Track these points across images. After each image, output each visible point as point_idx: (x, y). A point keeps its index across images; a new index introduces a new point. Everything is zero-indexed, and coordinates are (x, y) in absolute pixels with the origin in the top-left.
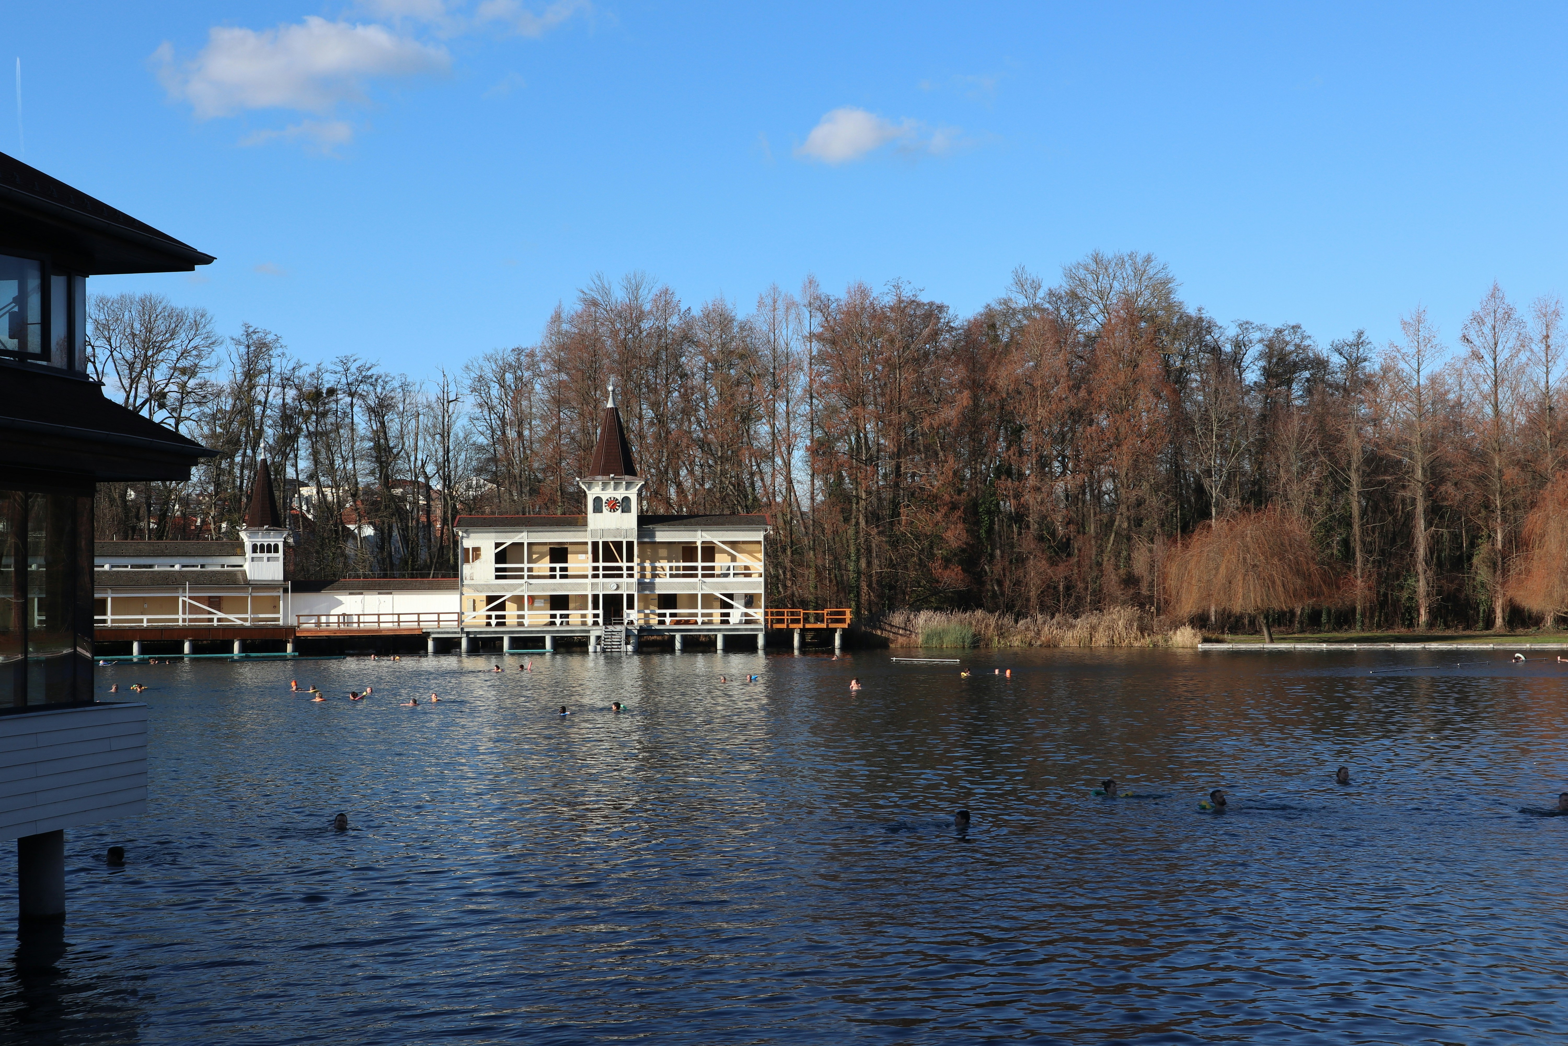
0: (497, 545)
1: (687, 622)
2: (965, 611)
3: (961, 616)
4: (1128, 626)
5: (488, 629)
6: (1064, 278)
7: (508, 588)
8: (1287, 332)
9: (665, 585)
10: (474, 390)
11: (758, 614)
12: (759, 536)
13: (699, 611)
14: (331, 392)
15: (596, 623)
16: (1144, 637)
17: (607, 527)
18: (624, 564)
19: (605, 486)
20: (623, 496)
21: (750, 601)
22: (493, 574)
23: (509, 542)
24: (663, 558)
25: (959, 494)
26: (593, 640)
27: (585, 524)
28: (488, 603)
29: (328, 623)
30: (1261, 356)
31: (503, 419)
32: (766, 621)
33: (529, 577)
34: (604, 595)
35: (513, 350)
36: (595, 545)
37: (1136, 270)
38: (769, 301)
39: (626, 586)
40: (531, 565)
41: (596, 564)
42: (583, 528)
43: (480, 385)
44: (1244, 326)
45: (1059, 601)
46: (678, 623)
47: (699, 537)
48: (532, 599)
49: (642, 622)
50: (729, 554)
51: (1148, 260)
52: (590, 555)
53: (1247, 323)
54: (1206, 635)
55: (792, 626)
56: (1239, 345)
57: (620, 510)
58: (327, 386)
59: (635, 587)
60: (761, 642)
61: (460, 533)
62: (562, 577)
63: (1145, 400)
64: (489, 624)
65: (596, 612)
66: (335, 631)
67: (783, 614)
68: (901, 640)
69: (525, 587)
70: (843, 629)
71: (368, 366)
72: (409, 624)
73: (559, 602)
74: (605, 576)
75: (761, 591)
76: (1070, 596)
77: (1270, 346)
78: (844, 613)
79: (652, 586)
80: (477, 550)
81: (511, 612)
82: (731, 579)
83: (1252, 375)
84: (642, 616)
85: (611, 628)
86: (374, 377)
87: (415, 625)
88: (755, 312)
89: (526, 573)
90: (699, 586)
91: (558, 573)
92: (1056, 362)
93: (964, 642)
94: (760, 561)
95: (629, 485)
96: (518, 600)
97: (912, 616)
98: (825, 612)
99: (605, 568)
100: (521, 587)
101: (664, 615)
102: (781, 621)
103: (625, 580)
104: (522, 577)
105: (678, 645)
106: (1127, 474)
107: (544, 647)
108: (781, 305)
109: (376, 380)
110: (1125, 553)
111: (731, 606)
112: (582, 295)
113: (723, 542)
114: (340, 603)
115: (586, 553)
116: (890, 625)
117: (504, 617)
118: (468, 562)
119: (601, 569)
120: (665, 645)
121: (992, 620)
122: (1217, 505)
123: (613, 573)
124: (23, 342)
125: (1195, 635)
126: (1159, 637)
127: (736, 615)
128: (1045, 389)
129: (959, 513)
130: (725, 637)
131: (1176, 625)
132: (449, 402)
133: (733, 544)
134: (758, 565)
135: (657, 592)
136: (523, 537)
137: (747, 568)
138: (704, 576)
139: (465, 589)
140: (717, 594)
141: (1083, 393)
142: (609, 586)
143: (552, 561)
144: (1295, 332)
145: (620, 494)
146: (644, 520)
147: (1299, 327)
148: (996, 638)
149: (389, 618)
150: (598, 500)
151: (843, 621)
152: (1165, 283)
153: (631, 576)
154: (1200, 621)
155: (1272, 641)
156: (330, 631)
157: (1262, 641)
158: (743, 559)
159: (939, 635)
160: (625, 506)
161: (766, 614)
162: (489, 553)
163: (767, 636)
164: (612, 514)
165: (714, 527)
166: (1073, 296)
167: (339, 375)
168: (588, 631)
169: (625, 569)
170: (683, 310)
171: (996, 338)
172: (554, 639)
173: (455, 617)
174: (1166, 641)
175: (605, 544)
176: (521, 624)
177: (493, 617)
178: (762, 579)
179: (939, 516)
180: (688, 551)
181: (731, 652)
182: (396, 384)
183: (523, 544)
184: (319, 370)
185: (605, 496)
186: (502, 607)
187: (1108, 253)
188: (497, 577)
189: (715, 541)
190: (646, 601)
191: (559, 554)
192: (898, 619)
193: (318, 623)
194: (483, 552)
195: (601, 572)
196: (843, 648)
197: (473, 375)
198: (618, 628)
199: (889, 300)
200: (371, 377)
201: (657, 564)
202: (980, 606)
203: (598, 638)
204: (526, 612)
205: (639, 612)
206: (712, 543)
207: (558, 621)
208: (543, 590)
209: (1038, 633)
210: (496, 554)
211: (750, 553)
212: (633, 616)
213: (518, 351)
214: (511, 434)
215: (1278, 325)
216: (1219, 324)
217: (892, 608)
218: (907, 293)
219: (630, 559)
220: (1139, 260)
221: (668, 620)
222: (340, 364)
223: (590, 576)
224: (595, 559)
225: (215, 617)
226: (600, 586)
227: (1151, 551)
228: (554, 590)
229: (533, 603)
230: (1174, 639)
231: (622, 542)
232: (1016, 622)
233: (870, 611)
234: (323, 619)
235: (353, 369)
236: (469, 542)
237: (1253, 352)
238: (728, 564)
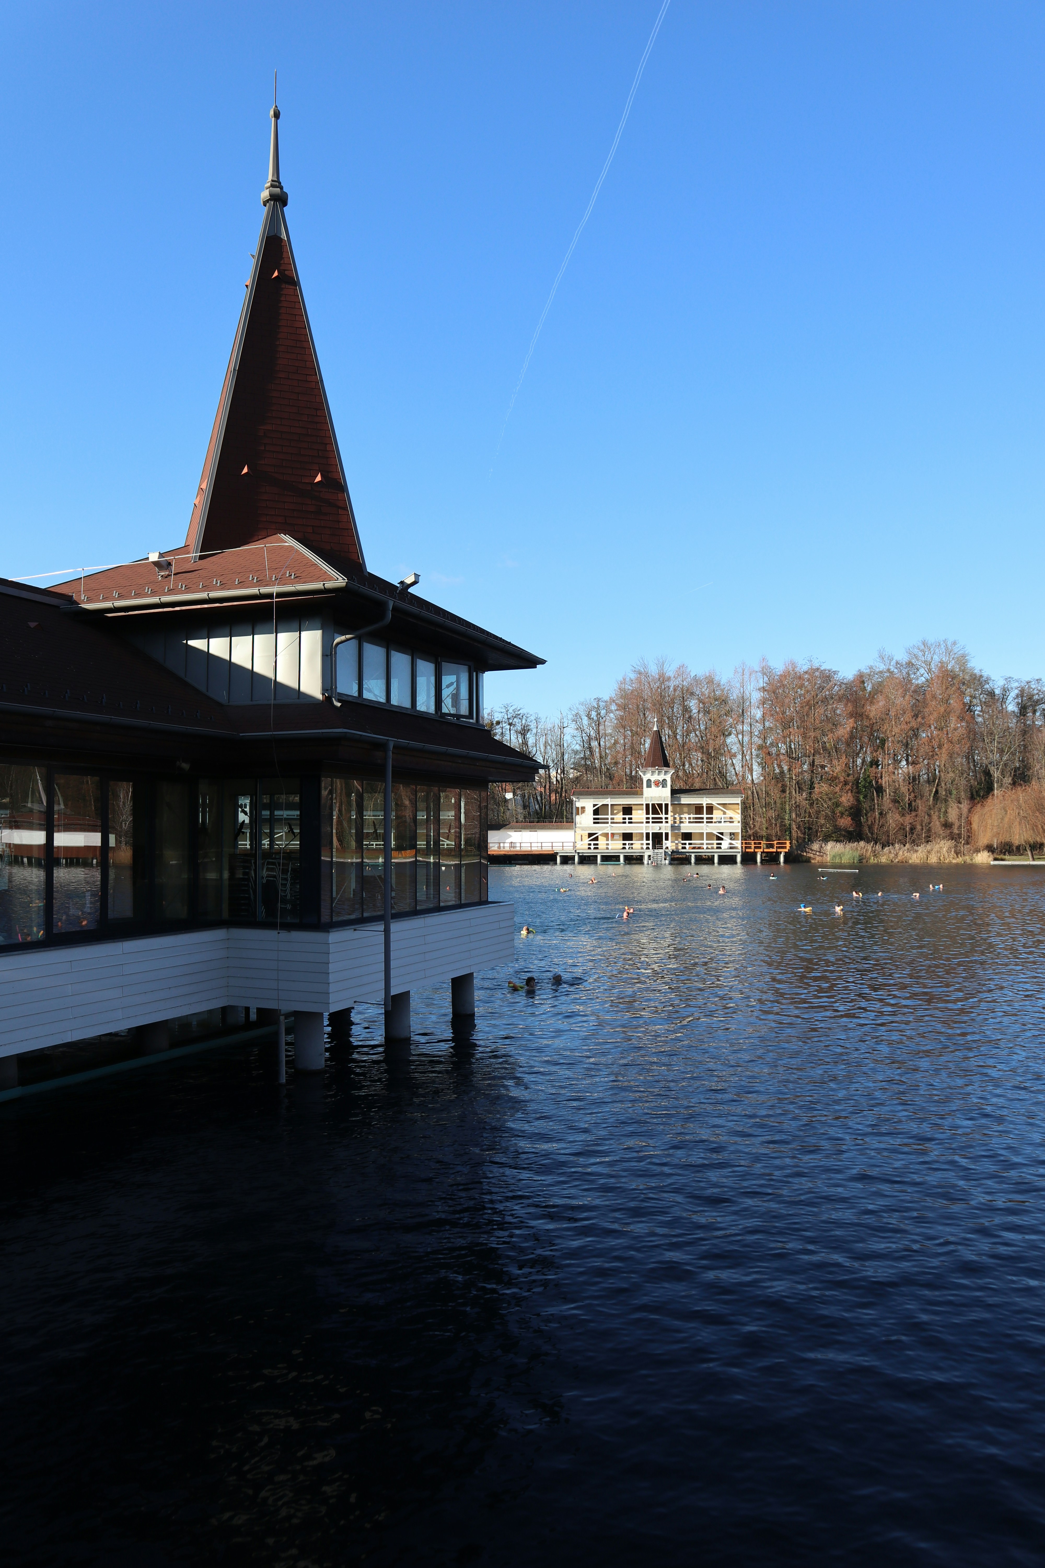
0: (594, 805)
1: (699, 848)
2: (854, 842)
3: (851, 845)
4: (949, 851)
5: (589, 851)
6: (906, 654)
7: (600, 829)
8: (1033, 682)
9: (686, 828)
10: (573, 721)
11: (738, 843)
12: (738, 800)
13: (705, 842)
14: (498, 723)
15: (648, 848)
16: (958, 857)
17: (654, 796)
18: (664, 816)
19: (653, 773)
20: (663, 779)
21: (733, 835)
22: (593, 821)
23: (600, 804)
24: (686, 813)
25: (848, 777)
26: (646, 858)
27: (642, 794)
28: (589, 837)
29: (504, 847)
30: (1017, 696)
31: (589, 736)
32: (742, 847)
33: (612, 823)
34: (652, 833)
35: (595, 699)
36: (647, 805)
37: (947, 648)
38: (740, 670)
39: (664, 828)
40: (613, 816)
41: (648, 816)
42: (641, 796)
43: (577, 718)
44: (1008, 679)
45: (906, 836)
46: (694, 848)
47: (704, 801)
48: (613, 834)
49: (674, 848)
50: (722, 810)
51: (954, 643)
52: (645, 811)
53: (1010, 678)
54: (995, 856)
55: (756, 850)
56: (1005, 690)
57: (661, 786)
58: (496, 720)
59: (669, 828)
60: (739, 859)
61: (574, 799)
62: (629, 823)
63: (953, 722)
64: (589, 848)
65: (648, 842)
66: (508, 851)
67: (749, 844)
68: (818, 858)
69: (609, 828)
70: (785, 852)
71: (518, 709)
72: (547, 848)
73: (627, 837)
74: (653, 822)
75: (740, 831)
76: (913, 833)
77: (1022, 691)
78: (785, 843)
79: (679, 828)
80: (583, 808)
81: (602, 842)
82: (723, 824)
83: (1011, 707)
84: (674, 844)
85: (656, 851)
86: (521, 715)
87: (550, 849)
88: (733, 676)
89: (610, 821)
90: (705, 828)
91: (627, 821)
92: (902, 701)
93: (854, 860)
94: (739, 814)
95: (666, 773)
96: (606, 835)
97: (823, 845)
98: (775, 842)
99: (653, 818)
100: (608, 828)
101: (685, 844)
102: (750, 848)
103: (664, 824)
104: (607, 823)
105: (693, 860)
106: (945, 765)
107: (619, 861)
108: (747, 672)
109: (522, 716)
110: (943, 810)
111: (722, 839)
112: (633, 669)
113: (718, 804)
114: (510, 836)
115: (643, 810)
116: (811, 849)
117: (597, 844)
118: (579, 814)
119: (651, 818)
120: (685, 860)
121: (869, 847)
122: (998, 782)
123: (657, 821)
124: (458, 709)
125: (989, 856)
126: (967, 857)
127: (725, 844)
128: (897, 717)
129: (848, 787)
130: (719, 856)
131: (977, 851)
132: (564, 728)
133: (724, 805)
134: (737, 817)
135: (682, 831)
136: (608, 801)
137: (731, 818)
138: (707, 822)
139: (577, 829)
140: (715, 832)
141: (919, 719)
142: (654, 828)
143: (623, 815)
144: (1038, 683)
145: (661, 778)
146: (674, 792)
147: (1041, 680)
148: (873, 858)
149: (536, 845)
150: (649, 781)
151: (785, 847)
152: (964, 656)
153: (667, 822)
154: (990, 848)
155: (1034, 860)
156: (506, 851)
157: (1028, 860)
158: (730, 813)
159: (840, 856)
160: (664, 783)
161: (742, 843)
162: (590, 810)
163: (742, 856)
164: (657, 788)
165: (713, 796)
166: (910, 664)
167: (503, 714)
168: (644, 853)
169: (664, 818)
170: (692, 676)
171: (865, 689)
172: (625, 856)
173: (572, 844)
174: (971, 860)
175: (653, 805)
176: (607, 849)
177: (592, 844)
178: (740, 824)
179: (837, 789)
180: (698, 809)
181: (723, 864)
182: (533, 718)
183: (608, 805)
184: (492, 711)
185: (653, 779)
186: (596, 839)
187: (931, 640)
188: (594, 823)
189: (714, 803)
190: (676, 836)
191: (627, 810)
192: (816, 846)
193: (499, 847)
194: (586, 809)
195: (651, 820)
196: (785, 862)
197: (574, 713)
198: (660, 851)
199: (805, 668)
200: (520, 715)
201: (682, 816)
202: (862, 839)
203: (649, 856)
204: (610, 842)
205: (672, 842)
206: (712, 804)
207: (627, 847)
208: (619, 830)
209: (897, 855)
210: (594, 810)
211: (734, 810)
212: (669, 845)
213: (598, 700)
214: (594, 744)
215: (1028, 679)
216: (992, 679)
217: (811, 841)
218: (816, 665)
219: (667, 813)
220: (949, 644)
221: (687, 846)
222: (504, 708)
223: (645, 822)
224: (648, 813)
225: (445, 843)
226: (650, 828)
227: (959, 808)
228: (625, 830)
229: (613, 837)
230: (976, 858)
231: (662, 804)
232: (883, 848)
233: (797, 841)
234: (502, 845)
235: (511, 711)
236: (579, 803)
237: (1013, 694)
238: (721, 816)
